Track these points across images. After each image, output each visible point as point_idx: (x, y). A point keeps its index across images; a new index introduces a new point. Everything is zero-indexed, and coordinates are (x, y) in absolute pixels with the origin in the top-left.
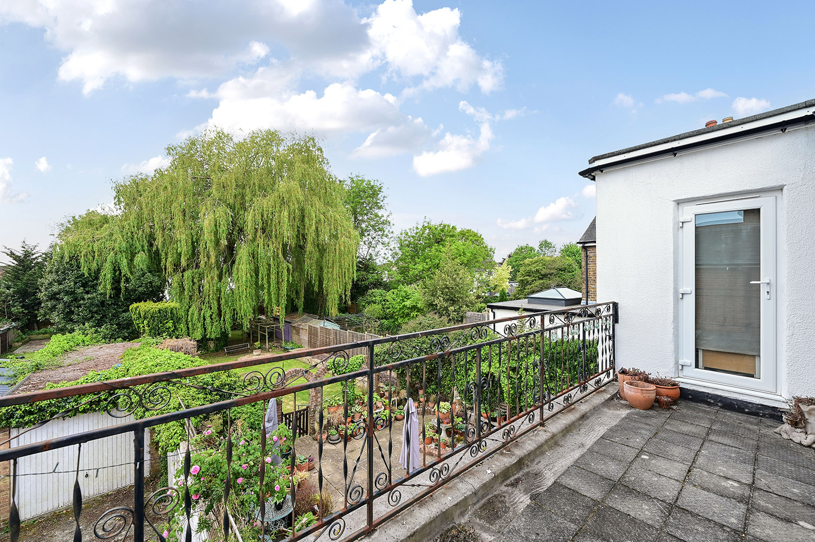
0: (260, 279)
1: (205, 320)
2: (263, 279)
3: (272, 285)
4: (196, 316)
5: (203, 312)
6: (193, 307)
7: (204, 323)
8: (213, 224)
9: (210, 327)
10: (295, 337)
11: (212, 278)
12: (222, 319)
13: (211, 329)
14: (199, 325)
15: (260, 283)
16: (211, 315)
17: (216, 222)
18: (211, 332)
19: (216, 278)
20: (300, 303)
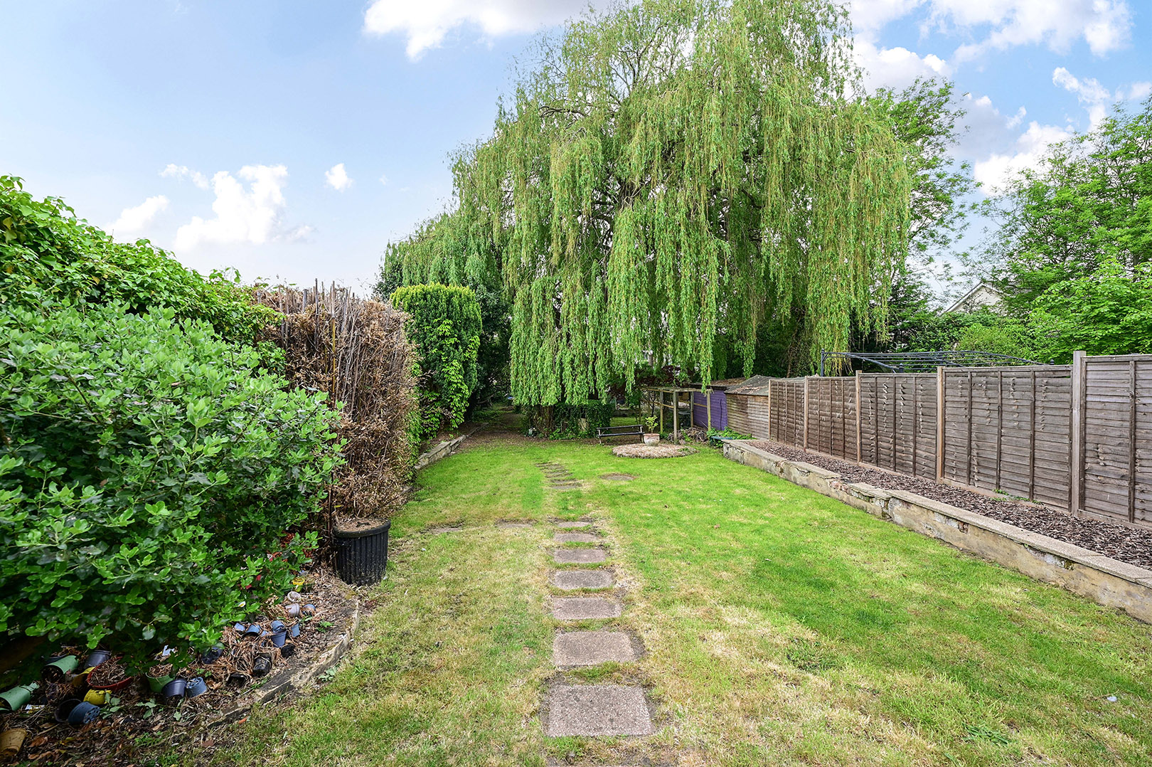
0: (659, 278)
1: (562, 370)
2: (663, 276)
3: (683, 291)
4: (548, 362)
5: (559, 353)
6: (545, 345)
7: (561, 376)
8: (567, 168)
9: (570, 383)
10: (735, 419)
11: (574, 289)
12: (590, 367)
13: (573, 387)
14: (553, 378)
15: (658, 286)
16: (573, 361)
17: (573, 166)
18: (573, 393)
19: (579, 287)
20: (748, 349)
